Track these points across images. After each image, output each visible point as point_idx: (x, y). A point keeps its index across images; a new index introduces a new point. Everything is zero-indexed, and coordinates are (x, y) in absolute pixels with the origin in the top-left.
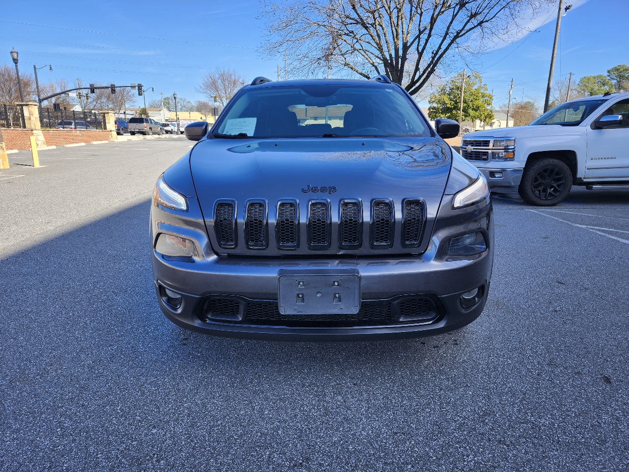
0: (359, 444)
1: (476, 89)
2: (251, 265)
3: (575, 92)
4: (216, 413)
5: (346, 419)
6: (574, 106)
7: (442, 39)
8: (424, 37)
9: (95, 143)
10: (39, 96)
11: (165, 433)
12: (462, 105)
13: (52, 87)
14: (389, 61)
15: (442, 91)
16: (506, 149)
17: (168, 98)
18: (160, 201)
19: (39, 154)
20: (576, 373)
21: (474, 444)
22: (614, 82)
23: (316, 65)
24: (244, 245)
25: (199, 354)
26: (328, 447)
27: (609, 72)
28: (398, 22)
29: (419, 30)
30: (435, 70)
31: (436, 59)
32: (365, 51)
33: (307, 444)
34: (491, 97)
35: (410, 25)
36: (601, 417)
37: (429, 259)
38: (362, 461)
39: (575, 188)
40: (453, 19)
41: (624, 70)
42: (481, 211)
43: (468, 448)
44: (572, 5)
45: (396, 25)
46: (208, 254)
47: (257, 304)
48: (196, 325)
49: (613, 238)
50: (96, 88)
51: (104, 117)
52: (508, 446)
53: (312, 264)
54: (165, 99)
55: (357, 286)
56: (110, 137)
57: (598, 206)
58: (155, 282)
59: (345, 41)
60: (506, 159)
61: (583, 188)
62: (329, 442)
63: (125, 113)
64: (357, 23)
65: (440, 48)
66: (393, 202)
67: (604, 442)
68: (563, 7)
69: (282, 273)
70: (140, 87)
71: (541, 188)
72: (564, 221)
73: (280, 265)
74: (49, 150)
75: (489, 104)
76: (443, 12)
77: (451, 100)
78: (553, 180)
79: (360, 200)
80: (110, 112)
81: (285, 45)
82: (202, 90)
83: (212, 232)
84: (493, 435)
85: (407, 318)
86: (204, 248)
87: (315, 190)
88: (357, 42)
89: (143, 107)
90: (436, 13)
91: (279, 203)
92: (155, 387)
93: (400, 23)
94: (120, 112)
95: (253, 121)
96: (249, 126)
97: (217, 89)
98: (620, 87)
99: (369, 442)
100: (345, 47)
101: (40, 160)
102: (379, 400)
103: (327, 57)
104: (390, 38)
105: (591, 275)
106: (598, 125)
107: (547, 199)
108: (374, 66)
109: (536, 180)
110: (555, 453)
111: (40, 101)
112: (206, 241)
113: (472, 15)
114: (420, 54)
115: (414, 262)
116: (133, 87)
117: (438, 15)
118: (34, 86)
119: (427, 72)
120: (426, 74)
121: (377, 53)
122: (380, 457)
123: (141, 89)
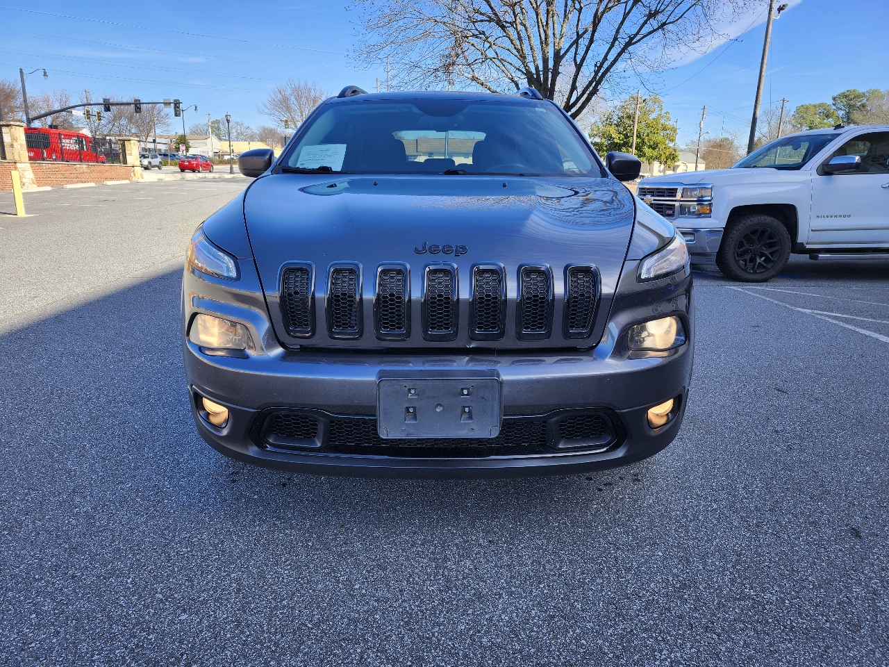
0: (497, 635)
1: (654, 119)
2: (335, 362)
3: (789, 126)
4: (280, 588)
5: (479, 596)
6: (793, 142)
7: (608, 46)
8: (583, 42)
9: (109, 183)
10: (27, 114)
11: (201, 620)
12: (635, 140)
13: (46, 100)
14: (535, 76)
15: (607, 120)
16: (700, 201)
17: (217, 122)
18: (196, 265)
19: (24, 198)
20: (811, 523)
21: (669, 633)
22: (841, 113)
23: (432, 78)
24: (326, 332)
25: (256, 497)
26: (451, 639)
27: (834, 99)
28: (547, 21)
29: (578, 33)
30: (598, 90)
31: (600, 74)
32: (501, 60)
33: (418, 635)
34: (674, 130)
35: (565, 25)
36: (852, 590)
37: (602, 356)
38: (503, 661)
39: (794, 258)
40: (624, 19)
41: (855, 97)
42: (677, 286)
43: (660, 638)
44: (787, 5)
45: (545, 24)
46: (269, 346)
47: (345, 422)
48: (251, 454)
49: (850, 327)
50: (113, 104)
51: (123, 145)
52: (719, 635)
53: (428, 361)
54: (212, 123)
55: (497, 396)
56: (132, 175)
57: (826, 283)
58: (189, 387)
59: (473, 45)
60: (700, 214)
61: (805, 258)
62: (452, 631)
63: (154, 141)
64: (490, 20)
65: (605, 59)
66: (551, 270)
67: (858, 627)
68: (776, 6)
69: (382, 375)
70: (177, 104)
71: (748, 257)
72: (781, 304)
73: (379, 364)
74: (40, 192)
75: (672, 140)
76: (610, 8)
77: (620, 133)
78: (764, 245)
79: (502, 265)
80: (132, 138)
81: (387, 49)
82: (267, 111)
83: (276, 312)
84: (696, 618)
85: (569, 444)
86: (264, 337)
87: (434, 250)
88: (490, 46)
89: (181, 132)
90: (601, 10)
91: (379, 270)
92: (187, 548)
93: (550, 22)
94: (148, 140)
95: (341, 149)
96: (335, 156)
97: (288, 109)
98: (849, 120)
99: (512, 631)
100: (472, 54)
101: (25, 206)
102: (526, 565)
103: (447, 67)
104: (536, 43)
105: (824, 379)
106: (827, 170)
107: (755, 272)
108: (513, 81)
109: (741, 245)
110: (789, 645)
111: (29, 121)
112: (266, 325)
113: (650, 13)
114: (579, 67)
115: (581, 359)
116: (167, 104)
117: (603, 13)
118: (20, 100)
119: (588, 92)
120: (585, 96)
121: (518, 63)
122: (530, 656)
123: (178, 107)
